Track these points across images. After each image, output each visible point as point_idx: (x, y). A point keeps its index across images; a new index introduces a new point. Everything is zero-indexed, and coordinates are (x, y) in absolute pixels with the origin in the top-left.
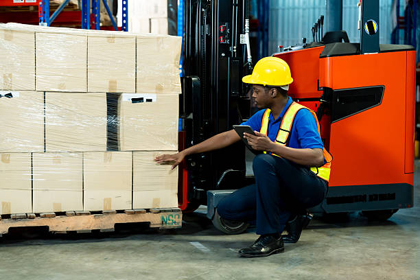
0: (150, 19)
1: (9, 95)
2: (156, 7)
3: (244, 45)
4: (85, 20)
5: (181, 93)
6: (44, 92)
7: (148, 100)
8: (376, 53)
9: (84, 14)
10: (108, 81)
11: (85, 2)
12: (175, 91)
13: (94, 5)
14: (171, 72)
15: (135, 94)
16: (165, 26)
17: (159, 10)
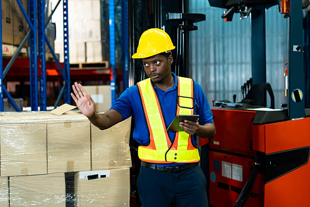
0: (85, 43)
2: (91, 33)
4: (33, 65)
5: (131, 166)
6: (9, 177)
7: (102, 176)
8: (302, 118)
9: (32, 60)
10: (66, 162)
11: (32, 50)
12: (127, 165)
13: (40, 51)
14: (123, 148)
15: (91, 172)
16: (99, 48)
17: (94, 34)
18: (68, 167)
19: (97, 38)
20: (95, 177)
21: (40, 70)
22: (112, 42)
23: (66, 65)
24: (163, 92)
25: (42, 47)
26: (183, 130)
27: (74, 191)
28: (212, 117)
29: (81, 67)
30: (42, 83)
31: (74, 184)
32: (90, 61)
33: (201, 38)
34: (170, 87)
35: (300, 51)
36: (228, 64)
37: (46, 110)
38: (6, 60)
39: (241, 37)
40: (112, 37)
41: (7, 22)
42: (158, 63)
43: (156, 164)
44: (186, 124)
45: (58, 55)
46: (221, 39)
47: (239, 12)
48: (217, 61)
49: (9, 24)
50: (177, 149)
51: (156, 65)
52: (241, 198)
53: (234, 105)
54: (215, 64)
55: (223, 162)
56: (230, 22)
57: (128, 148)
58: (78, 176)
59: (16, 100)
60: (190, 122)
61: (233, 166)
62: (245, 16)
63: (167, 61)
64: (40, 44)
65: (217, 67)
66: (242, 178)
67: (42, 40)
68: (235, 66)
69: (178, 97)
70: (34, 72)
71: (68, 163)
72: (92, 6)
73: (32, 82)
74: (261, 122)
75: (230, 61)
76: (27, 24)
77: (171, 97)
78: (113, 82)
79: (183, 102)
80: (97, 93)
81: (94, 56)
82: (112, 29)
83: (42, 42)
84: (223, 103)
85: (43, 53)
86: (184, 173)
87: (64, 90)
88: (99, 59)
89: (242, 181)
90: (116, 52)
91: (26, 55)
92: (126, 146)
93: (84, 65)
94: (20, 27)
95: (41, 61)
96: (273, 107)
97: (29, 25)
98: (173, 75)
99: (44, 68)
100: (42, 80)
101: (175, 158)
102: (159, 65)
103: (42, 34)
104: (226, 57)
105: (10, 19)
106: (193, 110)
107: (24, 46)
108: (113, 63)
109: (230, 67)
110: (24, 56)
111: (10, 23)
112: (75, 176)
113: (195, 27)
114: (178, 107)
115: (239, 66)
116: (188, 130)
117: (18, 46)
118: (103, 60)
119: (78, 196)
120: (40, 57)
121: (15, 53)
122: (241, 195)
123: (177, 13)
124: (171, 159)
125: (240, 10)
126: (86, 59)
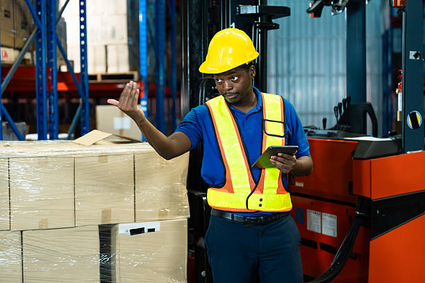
0: (106, 47)
2: (113, 34)
4: (40, 76)
5: (189, 216)
6: (22, 231)
7: (150, 230)
8: (420, 151)
9: (38, 69)
10: (101, 210)
11: (40, 54)
12: (183, 215)
13: (50, 56)
14: (178, 192)
15: (134, 224)
16: (124, 54)
17: (117, 34)
18: (104, 218)
19: (123, 38)
20: (141, 231)
21: (50, 83)
22: (143, 45)
23: (83, 76)
24: (243, 114)
25: (53, 51)
26: (275, 166)
27: (110, 250)
28: (308, 147)
29: (99, 79)
30: (52, 101)
31: (110, 242)
32: (112, 71)
34: (252, 108)
35: (418, 58)
36: (295, 77)
37: (58, 139)
38: (6, 68)
39: (313, 40)
40: (143, 39)
41: (6, 16)
42: (236, 78)
43: (233, 213)
44: (279, 158)
45: (73, 62)
46: (285, 42)
47: (331, 4)
48: (280, 72)
49: (8, 19)
50: (262, 193)
51: (233, 81)
52: (337, 261)
53: (325, 132)
54: (277, 76)
55: (308, 210)
56: (316, 19)
57: (186, 191)
58: (117, 229)
59: (16, 124)
60: (286, 155)
61: (323, 217)
62: (339, 10)
63: (248, 75)
64: (50, 47)
65: (280, 80)
66: (336, 233)
67: (53, 42)
68: (304, 80)
69: (263, 121)
70: (42, 86)
71: (103, 212)
73: (39, 100)
74: (365, 157)
75: (298, 72)
76: (33, 20)
77: (253, 122)
78: (144, 100)
79: (270, 128)
80: (122, 115)
81: (118, 64)
82: (143, 28)
83: (51, 45)
84: (309, 130)
85: (53, 60)
86: (272, 226)
87: (81, 111)
88: (124, 69)
89: (336, 236)
90: (148, 58)
91: (31, 62)
92: (182, 189)
93: (104, 77)
94: (22, 23)
95: (51, 70)
96: (375, 135)
97: (35, 21)
98: (255, 91)
99: (55, 80)
100: (52, 97)
101: (260, 205)
102: (236, 82)
103: (52, 33)
104: (292, 66)
105: (9, 12)
106: (284, 138)
107: (28, 50)
108: (144, 74)
109: (298, 80)
110: (27, 63)
111: (9, 17)
112: (112, 230)
113: (275, 24)
114: (265, 135)
115: (310, 80)
116: (283, 166)
117: (20, 49)
118: (131, 70)
119: (117, 257)
120: (49, 65)
121: (16, 59)
122: (336, 256)
123: (252, 5)
124: (254, 206)
125: (332, 3)
126: (107, 68)
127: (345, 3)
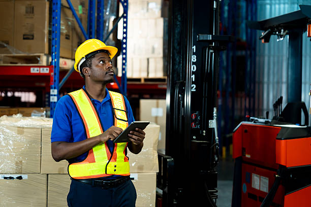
0: (148, 59)
1: (20, 178)
2: (153, 49)
3: (212, 128)
5: (158, 171)
16: (160, 64)
17: (156, 52)
19: (159, 54)
23: (124, 79)
29: (143, 82)
32: (151, 76)
33: (274, 56)
49: (68, 40)
50: (116, 161)
55: (253, 174)
62: (281, 38)
66: (268, 190)
72: (156, 24)
80: (157, 106)
81: (156, 71)
88: (160, 75)
89: (268, 192)
92: (154, 153)
93: (146, 80)
105: (69, 36)
106: (127, 122)
114: (115, 119)
118: (164, 76)
124: (111, 171)
125: (277, 33)
126: (148, 73)
127: (285, 33)
